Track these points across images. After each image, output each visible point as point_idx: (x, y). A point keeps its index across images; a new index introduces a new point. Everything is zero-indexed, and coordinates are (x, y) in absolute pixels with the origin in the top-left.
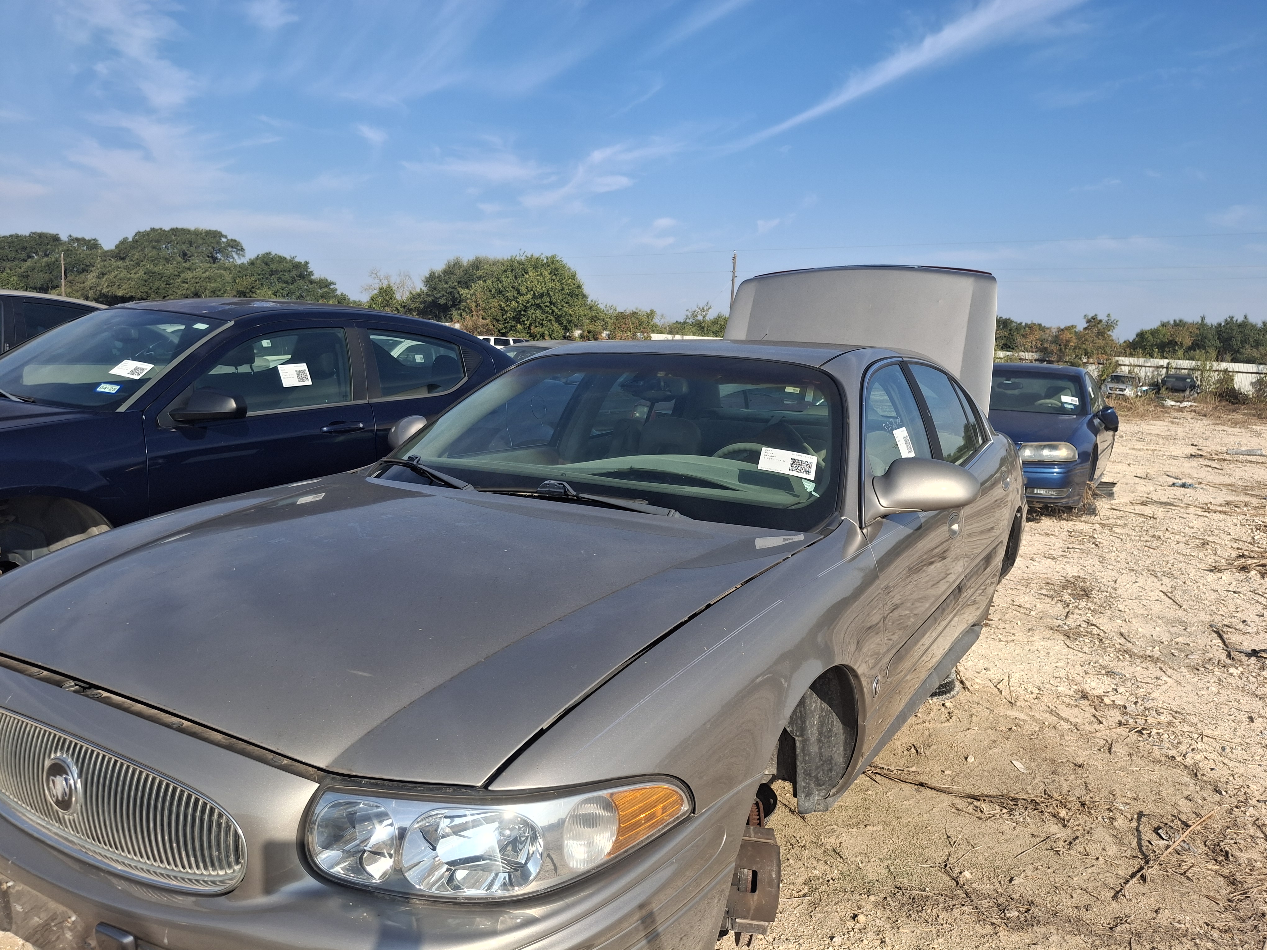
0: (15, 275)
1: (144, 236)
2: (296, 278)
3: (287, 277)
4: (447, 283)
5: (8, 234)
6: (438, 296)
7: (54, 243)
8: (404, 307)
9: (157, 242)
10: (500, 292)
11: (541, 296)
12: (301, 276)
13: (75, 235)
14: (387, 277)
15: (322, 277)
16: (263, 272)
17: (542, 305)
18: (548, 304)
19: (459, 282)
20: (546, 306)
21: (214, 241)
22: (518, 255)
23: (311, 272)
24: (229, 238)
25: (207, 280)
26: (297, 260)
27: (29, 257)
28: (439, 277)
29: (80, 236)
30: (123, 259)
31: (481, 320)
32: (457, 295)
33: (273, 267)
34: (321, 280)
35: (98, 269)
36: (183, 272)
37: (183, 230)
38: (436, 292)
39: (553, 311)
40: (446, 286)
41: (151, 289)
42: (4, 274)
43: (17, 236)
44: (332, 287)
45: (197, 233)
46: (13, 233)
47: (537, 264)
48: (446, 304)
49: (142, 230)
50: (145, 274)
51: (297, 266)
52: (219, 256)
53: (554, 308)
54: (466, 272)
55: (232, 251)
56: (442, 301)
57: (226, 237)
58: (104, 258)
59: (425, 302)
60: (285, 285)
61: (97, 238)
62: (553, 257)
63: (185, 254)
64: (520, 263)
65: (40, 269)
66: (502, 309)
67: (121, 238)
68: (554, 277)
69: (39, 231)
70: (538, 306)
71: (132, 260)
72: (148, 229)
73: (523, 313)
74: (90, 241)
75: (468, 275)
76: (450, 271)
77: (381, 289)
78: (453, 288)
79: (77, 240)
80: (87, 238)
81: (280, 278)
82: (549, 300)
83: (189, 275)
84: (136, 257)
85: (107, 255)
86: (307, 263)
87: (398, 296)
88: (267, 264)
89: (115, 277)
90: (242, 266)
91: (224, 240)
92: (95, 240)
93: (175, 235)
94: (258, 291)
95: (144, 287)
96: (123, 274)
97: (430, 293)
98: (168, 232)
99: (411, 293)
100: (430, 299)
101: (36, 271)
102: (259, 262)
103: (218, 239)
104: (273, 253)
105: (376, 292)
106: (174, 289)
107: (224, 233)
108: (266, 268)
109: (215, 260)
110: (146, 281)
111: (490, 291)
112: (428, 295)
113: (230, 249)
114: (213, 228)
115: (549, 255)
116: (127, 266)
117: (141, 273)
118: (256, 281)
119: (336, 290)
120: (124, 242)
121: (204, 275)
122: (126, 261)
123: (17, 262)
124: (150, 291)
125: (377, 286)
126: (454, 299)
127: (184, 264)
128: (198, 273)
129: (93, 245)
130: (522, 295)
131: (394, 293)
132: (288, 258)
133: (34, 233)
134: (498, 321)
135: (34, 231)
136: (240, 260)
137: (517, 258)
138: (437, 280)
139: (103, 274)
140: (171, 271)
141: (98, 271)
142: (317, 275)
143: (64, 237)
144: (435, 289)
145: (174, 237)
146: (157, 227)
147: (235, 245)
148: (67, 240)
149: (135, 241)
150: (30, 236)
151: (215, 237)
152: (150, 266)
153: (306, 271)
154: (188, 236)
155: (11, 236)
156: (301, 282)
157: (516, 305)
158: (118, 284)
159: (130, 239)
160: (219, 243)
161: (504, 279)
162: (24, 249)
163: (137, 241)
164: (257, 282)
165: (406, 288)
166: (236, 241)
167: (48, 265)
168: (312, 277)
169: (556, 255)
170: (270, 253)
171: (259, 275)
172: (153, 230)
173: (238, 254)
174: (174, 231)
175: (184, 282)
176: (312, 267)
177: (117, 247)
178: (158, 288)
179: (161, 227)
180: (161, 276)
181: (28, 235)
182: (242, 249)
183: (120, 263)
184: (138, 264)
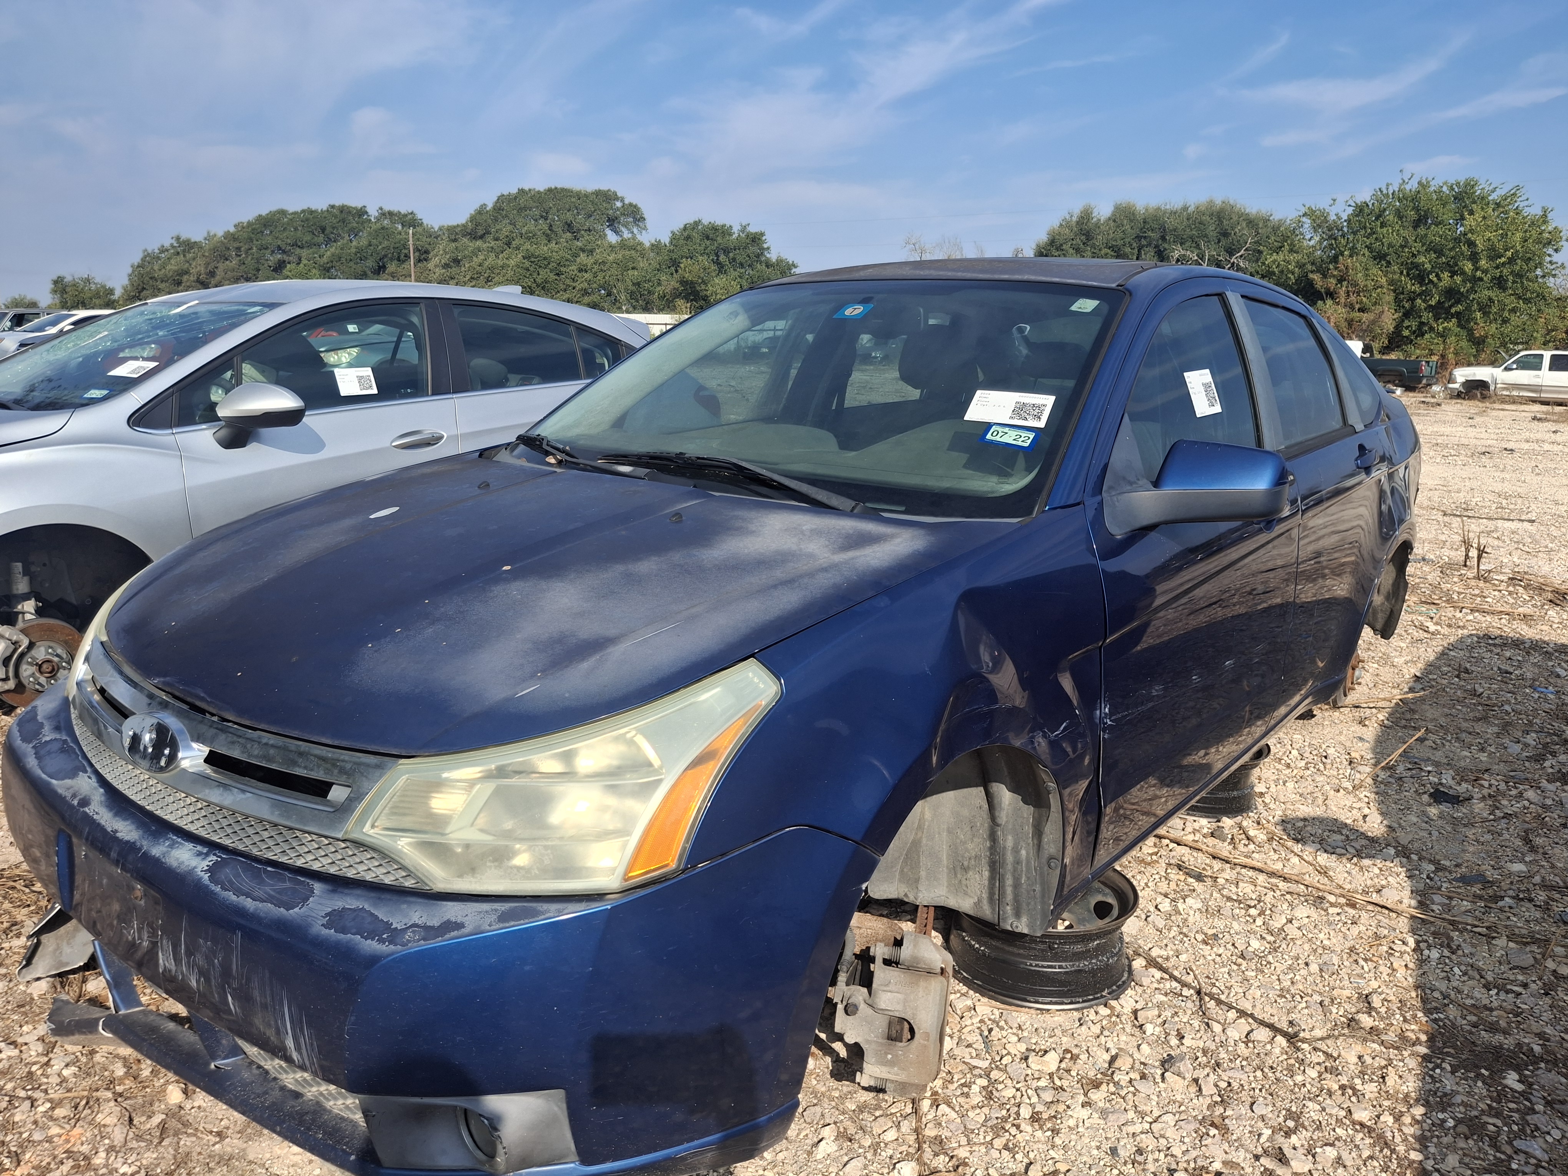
0: (314, 267)
1: (510, 201)
3: (741, 256)
5: (299, 209)
7: (361, 220)
9: (527, 210)
12: (758, 256)
13: (387, 208)
15: (781, 257)
16: (708, 250)
21: (609, 206)
23: (768, 248)
24: (627, 202)
25: (616, 266)
26: (748, 230)
27: (331, 240)
29: (393, 209)
30: (475, 238)
33: (717, 240)
34: (780, 261)
35: (446, 253)
36: (576, 255)
37: (563, 190)
42: (302, 265)
43: (311, 212)
45: (585, 195)
46: (305, 208)
49: (506, 193)
50: (524, 258)
51: (752, 239)
55: (628, 222)
57: (622, 200)
58: (453, 237)
60: (737, 269)
61: (416, 212)
63: (569, 226)
65: (348, 258)
67: (477, 206)
69: (338, 203)
71: (497, 239)
72: (514, 191)
74: (406, 215)
79: (390, 214)
81: (734, 259)
83: (583, 258)
84: (504, 233)
85: (454, 233)
88: (708, 238)
91: (619, 204)
92: (412, 215)
93: (553, 199)
96: (491, 260)
98: (544, 194)
102: (692, 235)
103: (612, 202)
104: (705, 222)
106: (568, 282)
107: (619, 195)
108: (708, 243)
113: (625, 219)
114: (604, 187)
116: (492, 248)
120: (481, 211)
122: (489, 239)
123: (314, 249)
127: (576, 243)
128: (598, 255)
133: (333, 207)
135: (332, 204)
139: (457, 261)
140: (561, 253)
141: (448, 257)
142: (774, 253)
143: (373, 212)
145: (552, 202)
146: (526, 188)
147: (633, 212)
149: (497, 209)
150: (328, 211)
151: (609, 200)
152: (530, 246)
153: (762, 248)
154: (571, 200)
155: (303, 211)
159: (490, 206)
160: (613, 208)
162: (323, 228)
163: (500, 210)
166: (634, 206)
167: (359, 250)
168: (768, 256)
170: (700, 221)
172: (522, 191)
173: (638, 228)
174: (552, 192)
175: (581, 270)
177: (472, 219)
179: (532, 187)
181: (325, 209)
182: (644, 220)
183: (479, 243)
184: (509, 244)
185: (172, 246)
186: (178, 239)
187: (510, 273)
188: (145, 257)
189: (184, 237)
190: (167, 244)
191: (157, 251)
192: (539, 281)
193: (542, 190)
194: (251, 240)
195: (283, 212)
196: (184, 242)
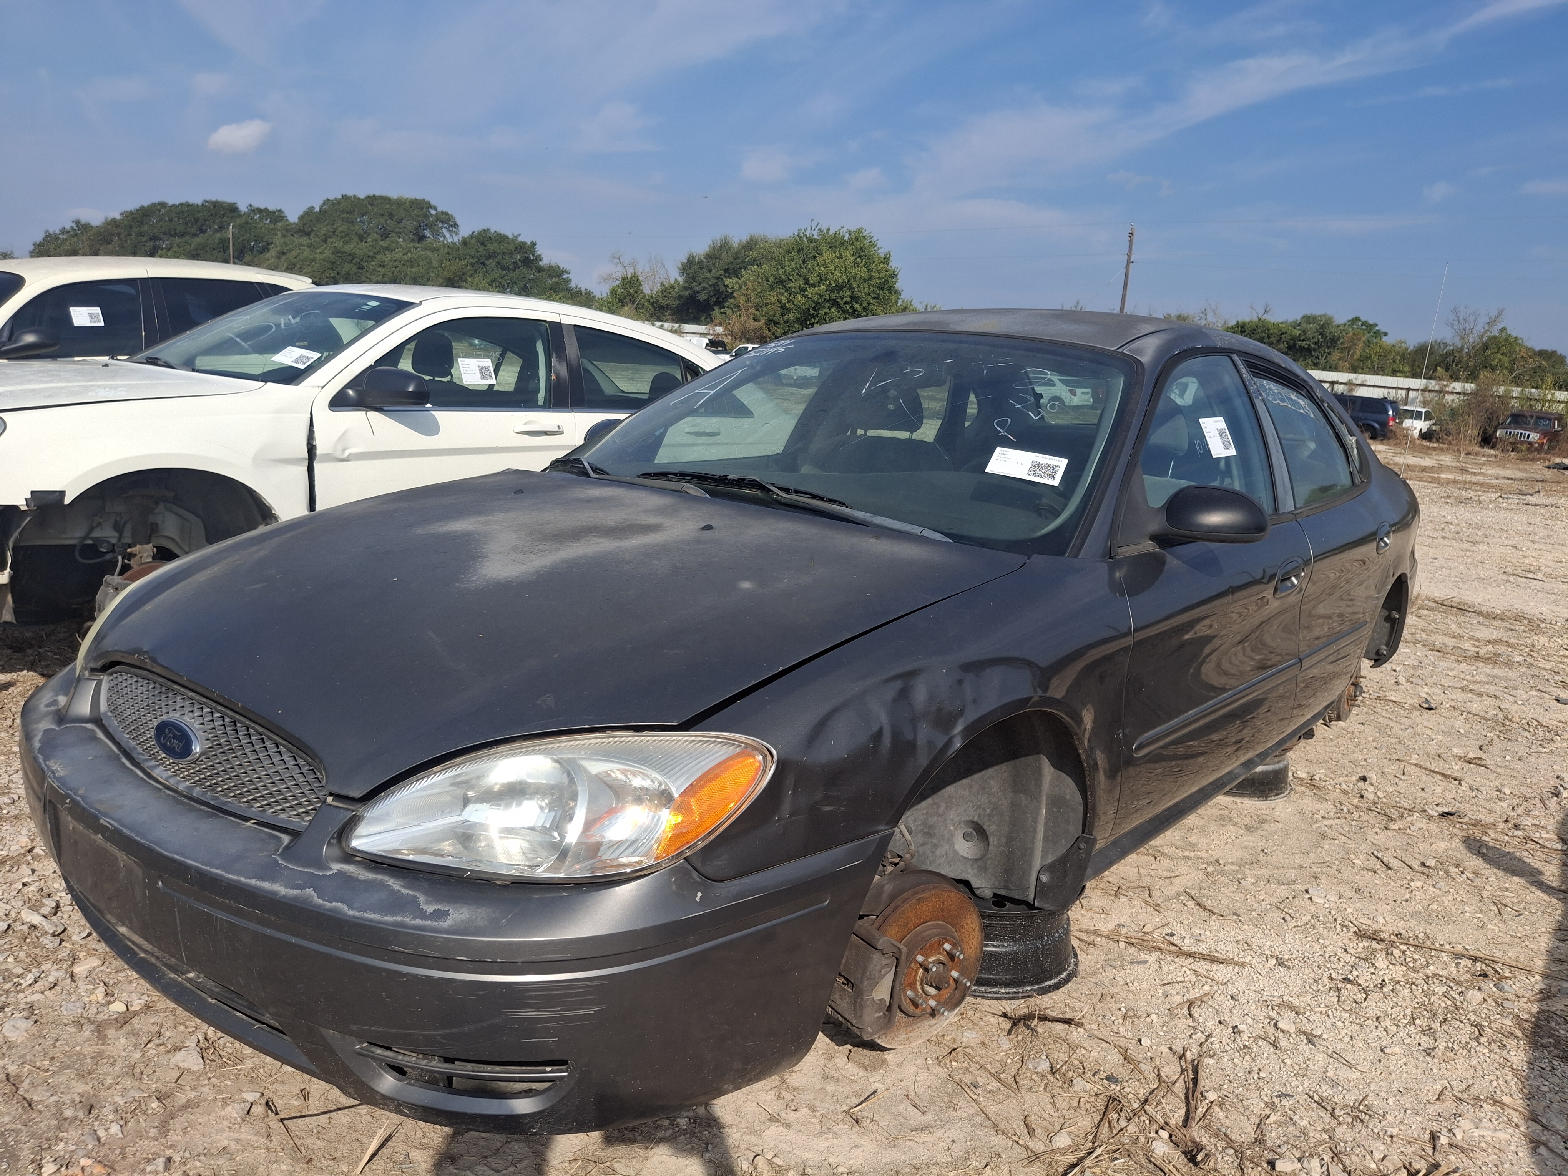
1: (333, 204)
2: (520, 264)
3: (508, 261)
4: (710, 271)
5: (177, 203)
6: (697, 289)
7: (232, 214)
8: (653, 304)
9: (349, 213)
10: (781, 282)
11: (839, 288)
12: (527, 262)
13: (256, 205)
14: (634, 264)
15: (553, 263)
16: (478, 254)
17: (839, 301)
18: (849, 299)
19: (726, 271)
20: (846, 303)
21: (421, 213)
22: (809, 229)
23: (539, 256)
24: (439, 209)
25: (408, 264)
26: (521, 239)
27: (203, 231)
28: (701, 262)
29: (262, 207)
30: (308, 234)
31: (752, 322)
32: (723, 289)
33: (491, 247)
34: (551, 267)
35: (277, 247)
36: (378, 253)
37: (381, 197)
38: (694, 284)
39: (855, 310)
40: (708, 275)
41: (338, 273)
42: (171, 252)
43: (188, 205)
44: (564, 277)
45: (400, 203)
46: (183, 201)
47: (834, 243)
48: (707, 300)
49: (331, 198)
50: (332, 254)
51: (522, 248)
52: (427, 233)
53: (856, 306)
54: (736, 256)
55: (442, 228)
56: (702, 297)
57: (435, 209)
58: (286, 233)
59: (680, 297)
60: (504, 273)
61: (283, 209)
62: (859, 231)
63: (383, 230)
64: (811, 240)
65: (212, 246)
66: (783, 307)
67: (306, 208)
68: (859, 260)
69: (213, 198)
70: (835, 303)
71: (317, 236)
72: (340, 197)
73: (812, 311)
74: (274, 212)
75: (739, 261)
76: (714, 255)
77: (624, 279)
78: (718, 278)
79: (259, 211)
80: (271, 208)
81: (499, 263)
82: (849, 293)
83: (386, 257)
84: (323, 232)
85: (289, 230)
86: (534, 244)
87: (646, 289)
88: (483, 244)
89: (296, 257)
90: (451, 247)
92: (280, 211)
93: (372, 205)
94: (469, 279)
95: (330, 271)
96: (307, 253)
97: (687, 285)
98: (363, 200)
99: (662, 284)
100: (687, 293)
101: (208, 249)
102: (473, 241)
103: (424, 210)
104: (492, 231)
105: (618, 283)
106: (368, 275)
107: (433, 203)
108: (481, 249)
109: (422, 238)
110: (333, 263)
111: (768, 280)
112: (686, 288)
113: (440, 225)
114: (421, 197)
115: (853, 229)
116: (311, 244)
117: (328, 253)
118: (467, 266)
119: (571, 280)
120: (309, 212)
121: (406, 257)
122: (311, 237)
123: (187, 238)
124: (338, 277)
125: (620, 275)
126: (718, 293)
127: (382, 243)
128: (398, 254)
129: (276, 217)
130: (813, 285)
131: (640, 285)
132: (510, 236)
133: (207, 202)
134: (776, 323)
135: (207, 199)
136: (450, 238)
137: (808, 233)
138: (697, 266)
139: (283, 253)
140: (365, 251)
141: (277, 249)
142: (545, 262)
143: (243, 208)
144: (694, 279)
145: (370, 207)
146: (350, 193)
147: (447, 220)
148: (246, 210)
149: (322, 211)
150: (203, 205)
151: (422, 208)
152: (339, 244)
153: (533, 255)
154: (388, 206)
155: (181, 204)
156: (524, 270)
157: (803, 300)
158: (299, 266)
159: (317, 209)
160: (426, 216)
161: (787, 263)
162: (197, 220)
163: (325, 212)
164: (469, 268)
165: (657, 279)
166: (447, 214)
167: (222, 241)
168: (540, 263)
169: (862, 229)
170: (488, 230)
171: (473, 258)
172: (345, 197)
173: (449, 230)
174: (372, 200)
175: (380, 266)
176: (540, 250)
177: (301, 218)
178: (348, 273)
179: (355, 194)
180: (353, 256)
181: (200, 203)
182: (456, 225)
183: (304, 240)
184: (325, 241)
185: (72, 227)
186: (78, 222)
187: (317, 265)
188: (47, 237)
189: (83, 221)
190: (68, 227)
191: (58, 232)
192: (343, 273)
193: (362, 196)
194: (131, 227)
195: (163, 205)
196: (82, 225)
